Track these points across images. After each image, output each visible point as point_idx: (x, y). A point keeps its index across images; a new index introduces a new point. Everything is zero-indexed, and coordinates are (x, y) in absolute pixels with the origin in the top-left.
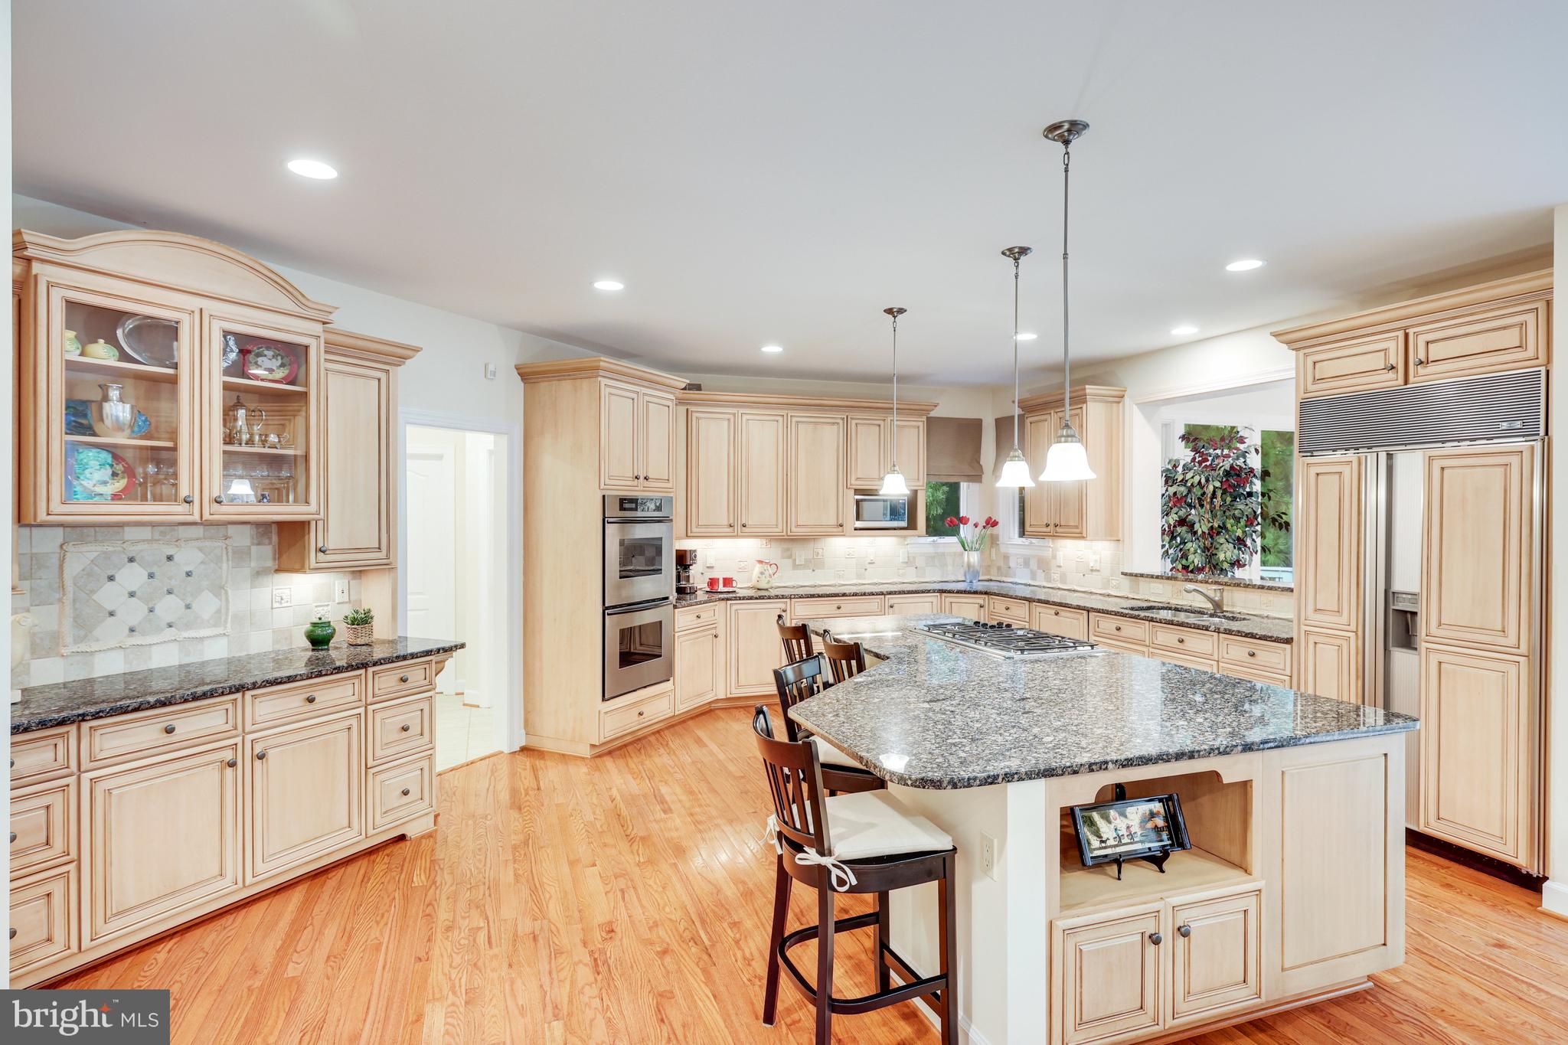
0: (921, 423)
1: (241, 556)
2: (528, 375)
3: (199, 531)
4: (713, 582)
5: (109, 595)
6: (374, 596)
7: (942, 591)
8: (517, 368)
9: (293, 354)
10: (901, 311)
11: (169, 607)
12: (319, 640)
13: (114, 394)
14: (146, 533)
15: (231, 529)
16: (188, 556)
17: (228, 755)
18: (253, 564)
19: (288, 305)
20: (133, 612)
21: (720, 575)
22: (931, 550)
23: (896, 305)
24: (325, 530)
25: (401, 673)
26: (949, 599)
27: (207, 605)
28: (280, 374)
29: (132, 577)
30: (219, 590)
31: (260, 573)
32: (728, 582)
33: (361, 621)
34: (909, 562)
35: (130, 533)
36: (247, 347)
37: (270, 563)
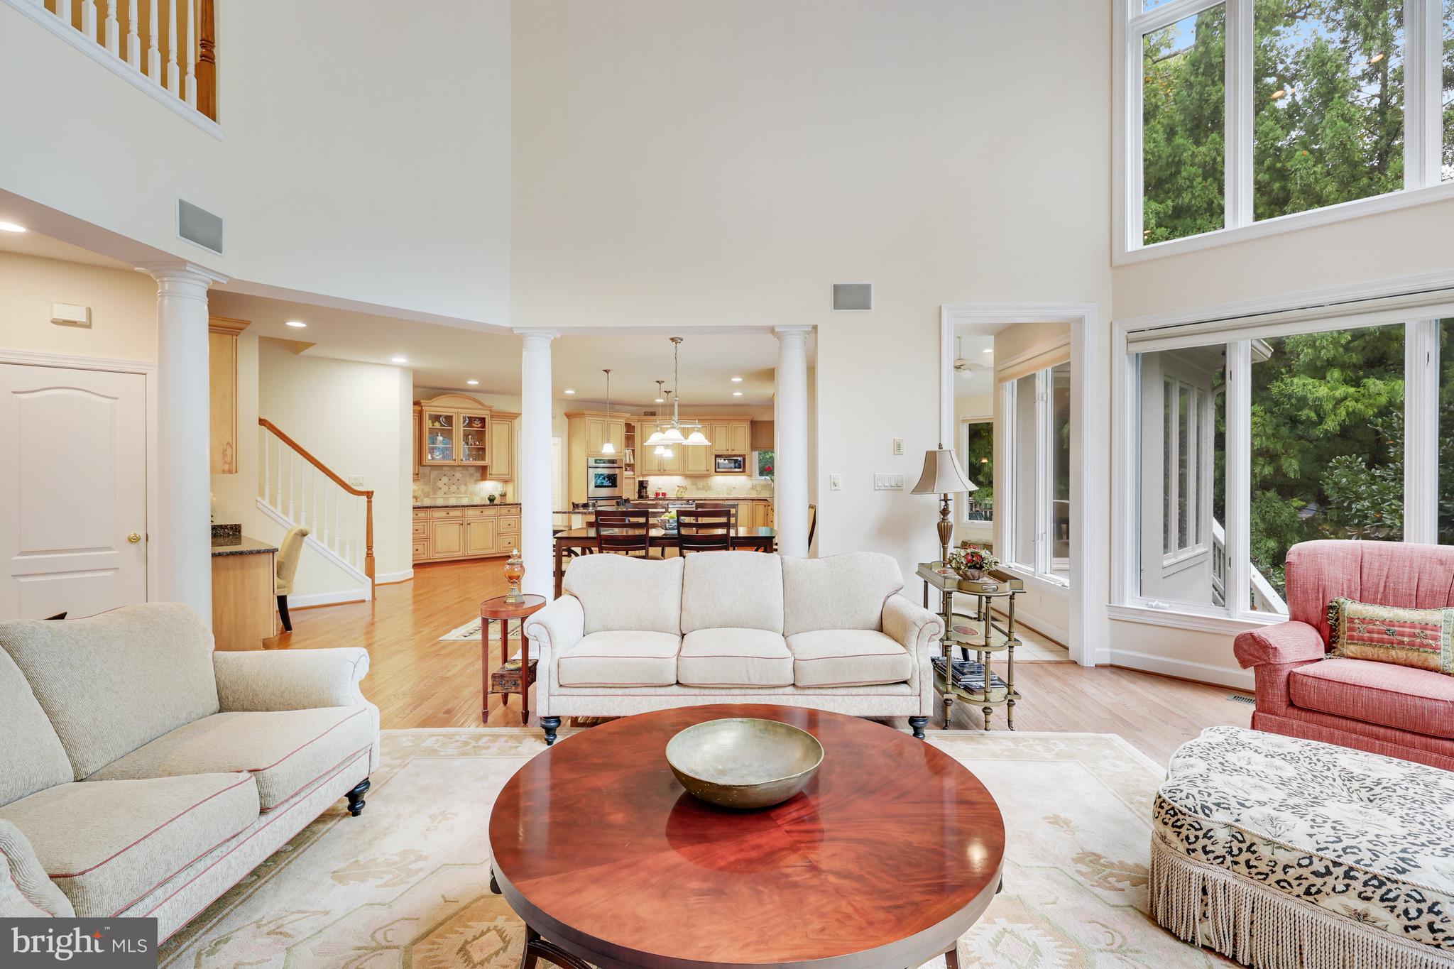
0: (747, 425)
1: (471, 475)
2: (569, 416)
3: (461, 468)
4: (657, 494)
5: (440, 484)
6: (509, 489)
7: (752, 500)
8: (565, 414)
9: (483, 420)
10: (670, 392)
11: (454, 488)
12: (491, 499)
13: (439, 435)
14: (448, 468)
15: (469, 468)
16: (458, 475)
17: (461, 522)
18: (475, 478)
19: (480, 407)
20: (445, 489)
21: (661, 492)
22: (765, 483)
23: (668, 390)
24: (492, 468)
25: (509, 509)
26: (755, 503)
27: (463, 488)
28: (480, 425)
29: (445, 480)
30: (466, 485)
31: (476, 481)
32: (664, 494)
33: (503, 495)
34: (753, 488)
35: (445, 468)
36: (471, 419)
37: (479, 478)
